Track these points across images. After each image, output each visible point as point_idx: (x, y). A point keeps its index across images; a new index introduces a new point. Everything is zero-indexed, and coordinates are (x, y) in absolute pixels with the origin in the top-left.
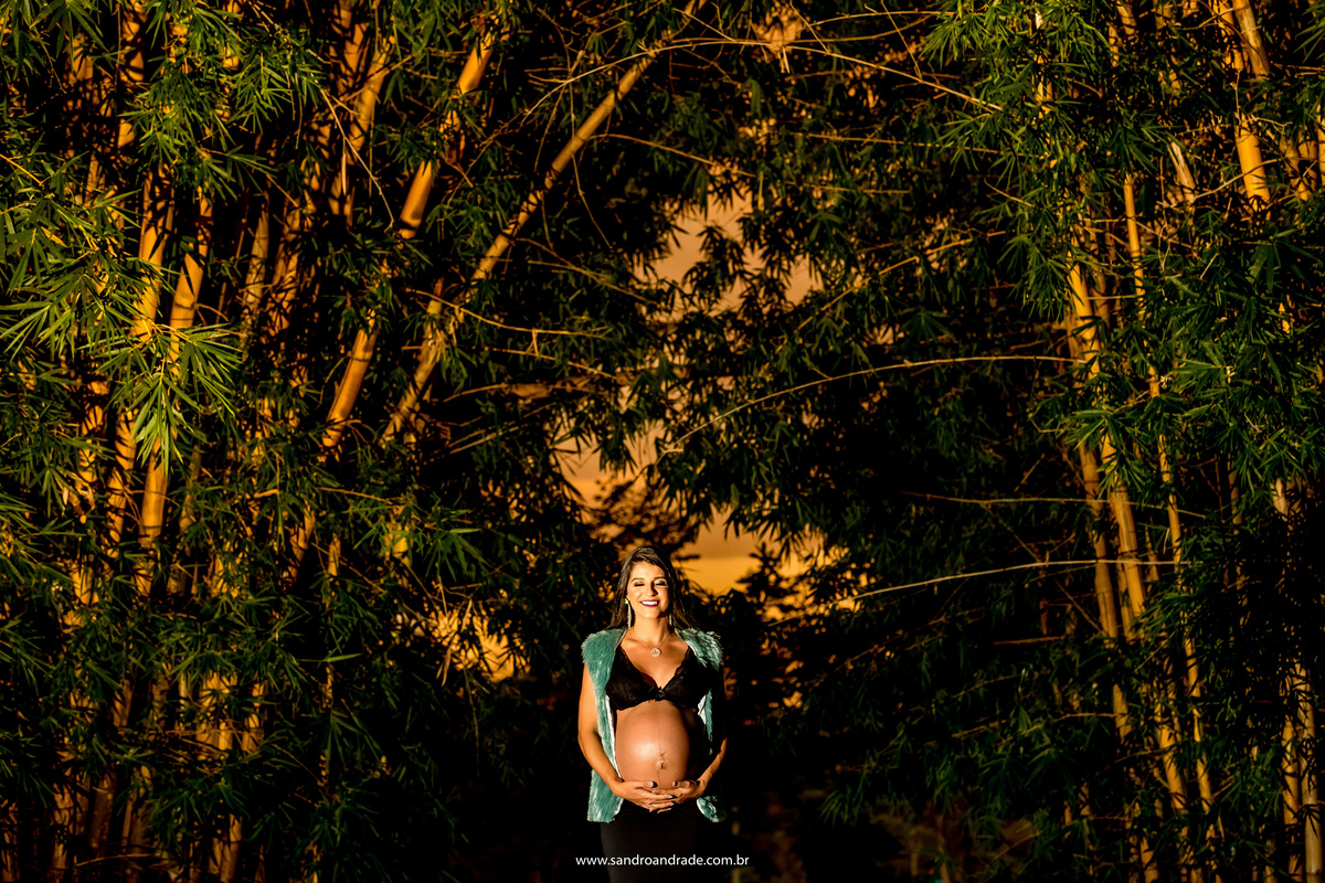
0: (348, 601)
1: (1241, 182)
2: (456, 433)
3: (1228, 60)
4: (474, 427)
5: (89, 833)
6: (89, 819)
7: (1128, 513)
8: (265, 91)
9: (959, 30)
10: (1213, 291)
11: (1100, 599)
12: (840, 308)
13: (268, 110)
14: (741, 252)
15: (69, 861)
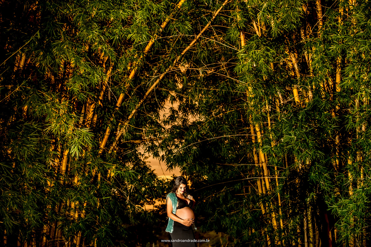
0: (105, 186)
1: (294, 99)
2: (125, 151)
3: (291, 74)
4: (127, 150)
5: (50, 235)
6: (50, 232)
7: (266, 167)
8: (96, 79)
9: (242, 67)
10: (292, 121)
11: (258, 185)
12: (207, 124)
13: (96, 83)
14: (178, 112)
15: (46, 241)
